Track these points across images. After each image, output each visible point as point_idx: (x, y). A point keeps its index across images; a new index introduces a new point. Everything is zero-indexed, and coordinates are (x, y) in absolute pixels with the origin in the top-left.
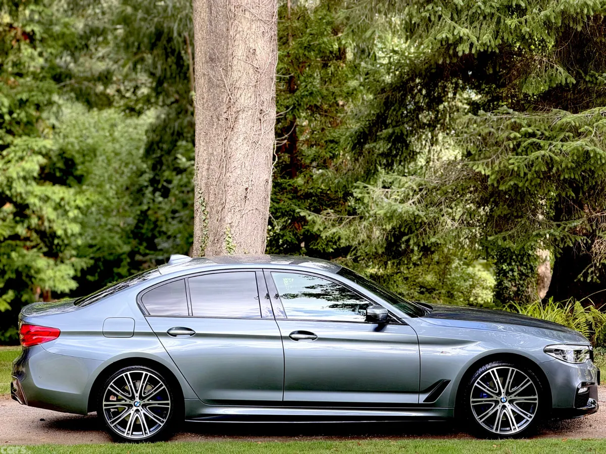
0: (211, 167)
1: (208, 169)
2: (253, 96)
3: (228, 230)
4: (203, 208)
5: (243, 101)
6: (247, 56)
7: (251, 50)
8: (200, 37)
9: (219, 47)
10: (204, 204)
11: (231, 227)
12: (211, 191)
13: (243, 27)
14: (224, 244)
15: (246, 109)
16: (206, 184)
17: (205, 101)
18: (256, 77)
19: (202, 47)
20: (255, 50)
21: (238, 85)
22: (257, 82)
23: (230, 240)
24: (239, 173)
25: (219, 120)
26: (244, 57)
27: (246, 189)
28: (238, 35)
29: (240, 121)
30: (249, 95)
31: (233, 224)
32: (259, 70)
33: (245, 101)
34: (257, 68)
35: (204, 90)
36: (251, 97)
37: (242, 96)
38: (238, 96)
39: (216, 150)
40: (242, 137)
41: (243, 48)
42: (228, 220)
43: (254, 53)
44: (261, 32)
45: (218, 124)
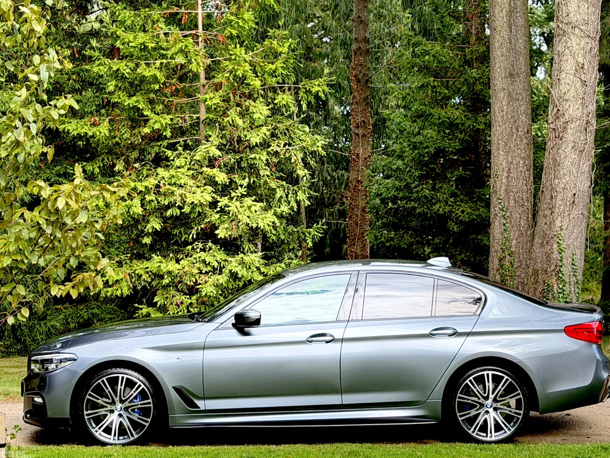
0: (511, 175)
1: (508, 177)
2: (581, 108)
3: (559, 232)
4: (504, 213)
5: (571, 112)
6: (576, 70)
7: (580, 65)
8: (500, 54)
9: (518, 63)
10: (504, 209)
11: (561, 230)
12: (511, 197)
13: (573, 43)
14: (555, 246)
15: (575, 120)
16: (506, 190)
17: (504, 113)
18: (583, 89)
19: (502, 64)
20: (583, 64)
21: (566, 97)
22: (584, 94)
23: (561, 242)
24: (568, 179)
25: (518, 131)
26: (573, 71)
27: (574, 195)
28: (567, 51)
29: (569, 131)
30: (577, 106)
31: (563, 227)
32: (587, 83)
33: (573, 111)
34: (585, 82)
35: (504, 103)
36: (578, 109)
37: (571, 108)
38: (567, 107)
39: (515, 160)
40: (570, 146)
41: (572, 62)
42: (558, 223)
43: (582, 68)
44: (589, 48)
45: (517, 135)
